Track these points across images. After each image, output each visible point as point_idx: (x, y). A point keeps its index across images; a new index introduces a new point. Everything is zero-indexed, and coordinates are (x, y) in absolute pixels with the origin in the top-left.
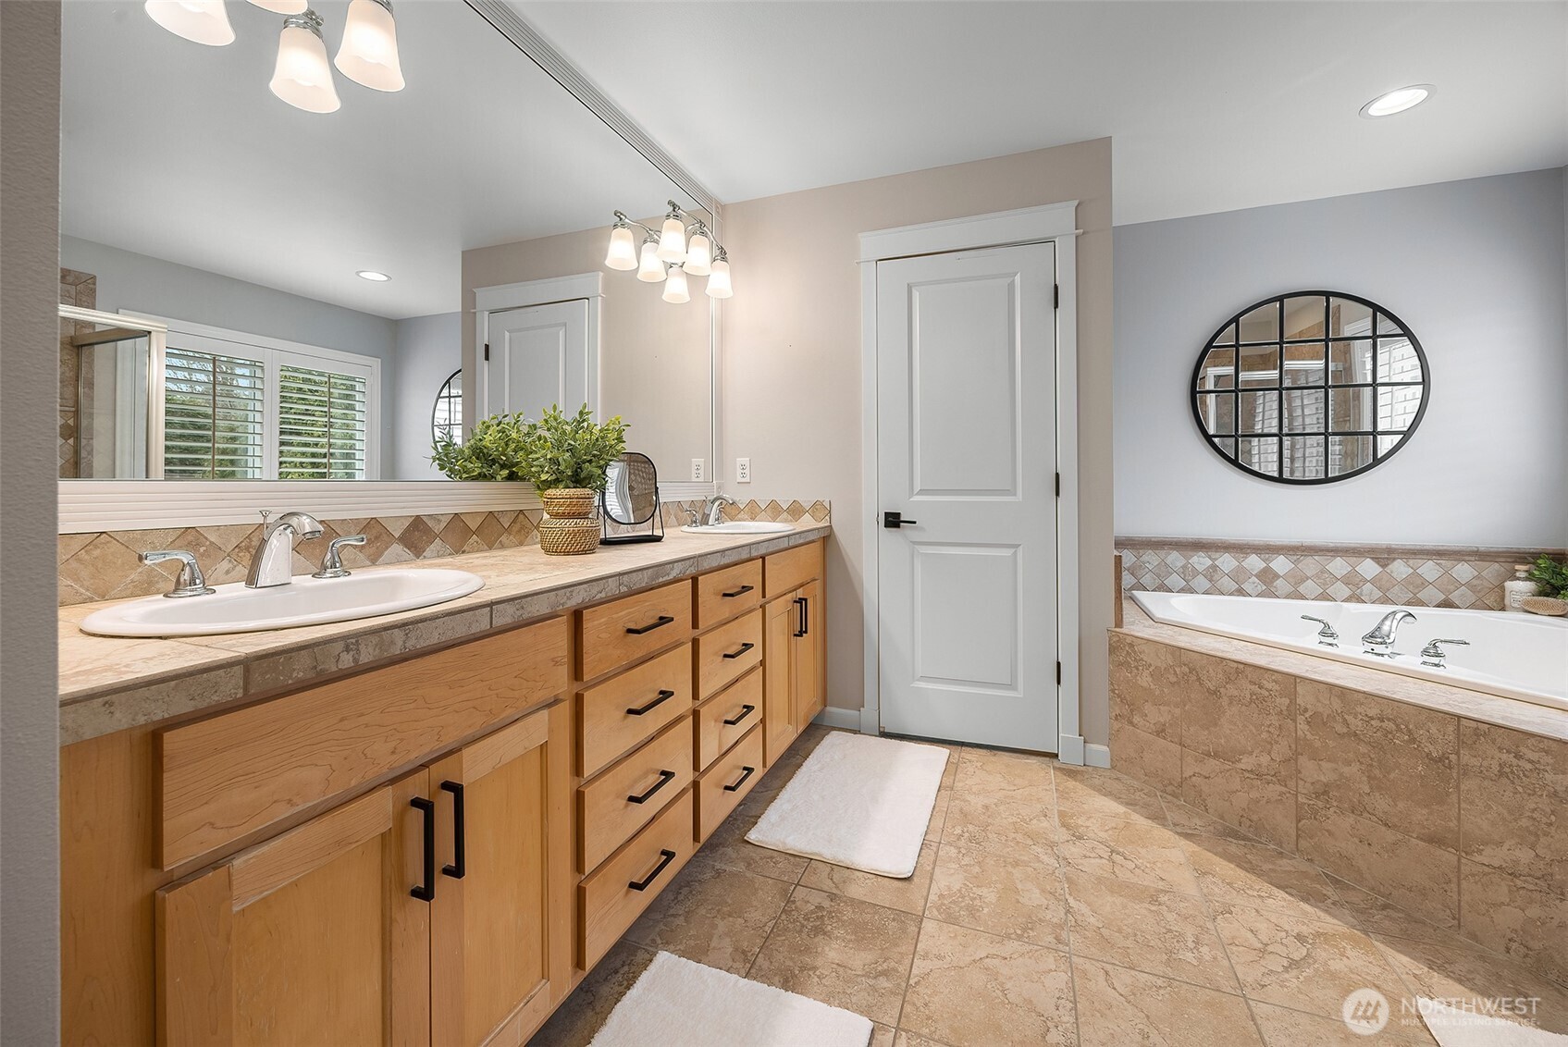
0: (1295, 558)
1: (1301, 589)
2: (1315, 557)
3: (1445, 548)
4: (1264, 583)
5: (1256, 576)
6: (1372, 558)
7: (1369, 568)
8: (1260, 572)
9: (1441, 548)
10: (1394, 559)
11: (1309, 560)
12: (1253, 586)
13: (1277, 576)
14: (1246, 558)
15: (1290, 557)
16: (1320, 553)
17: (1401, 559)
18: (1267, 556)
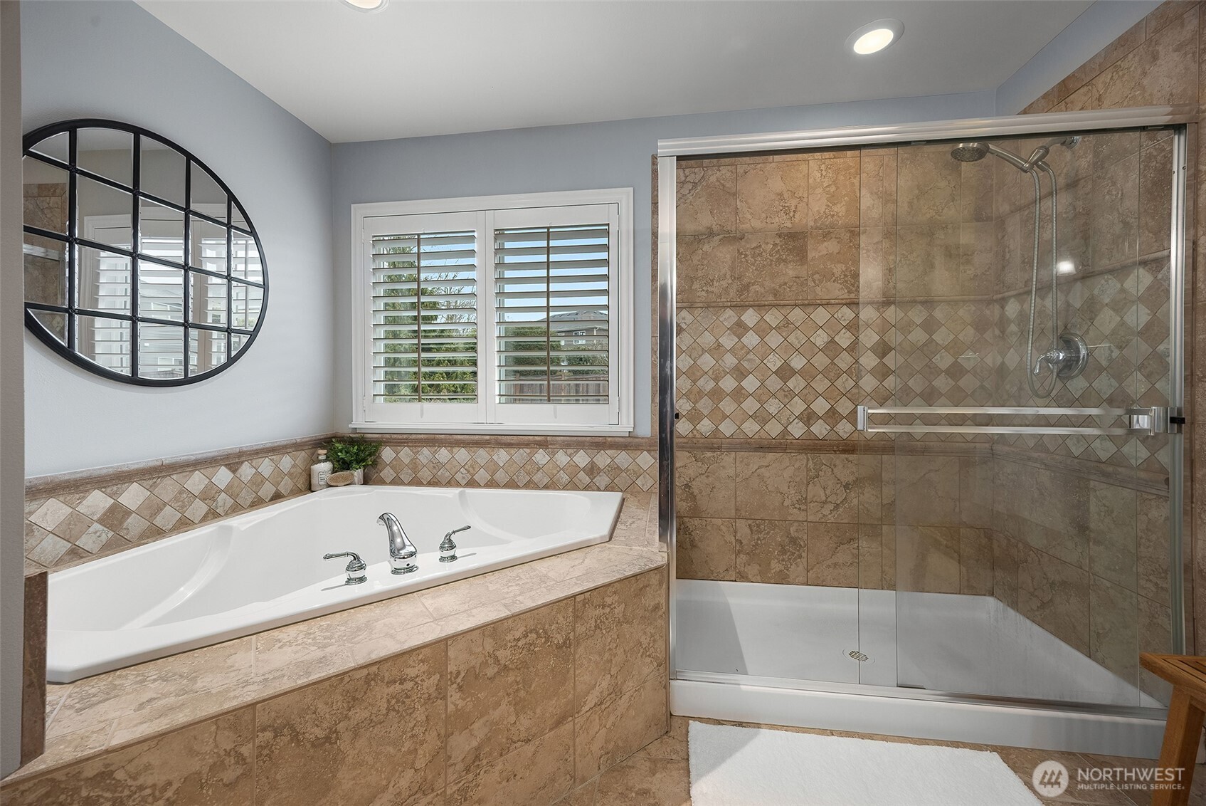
0: (151, 482)
1: (159, 521)
2: (174, 477)
3: (278, 444)
4: (111, 527)
5: (100, 521)
6: (226, 465)
7: (223, 476)
8: (105, 514)
9: (276, 445)
10: (242, 462)
11: (167, 481)
12: (94, 537)
13: (127, 513)
14: (84, 498)
15: (145, 483)
16: (179, 471)
17: (247, 461)
18: (115, 488)
